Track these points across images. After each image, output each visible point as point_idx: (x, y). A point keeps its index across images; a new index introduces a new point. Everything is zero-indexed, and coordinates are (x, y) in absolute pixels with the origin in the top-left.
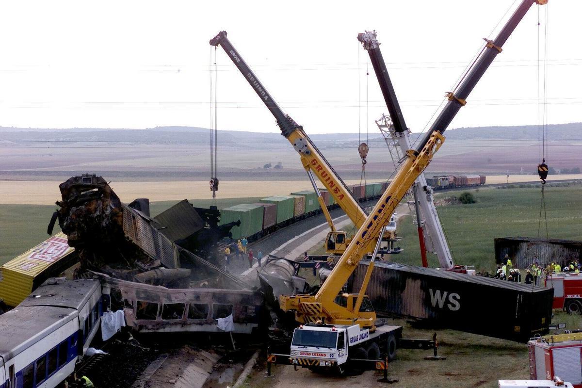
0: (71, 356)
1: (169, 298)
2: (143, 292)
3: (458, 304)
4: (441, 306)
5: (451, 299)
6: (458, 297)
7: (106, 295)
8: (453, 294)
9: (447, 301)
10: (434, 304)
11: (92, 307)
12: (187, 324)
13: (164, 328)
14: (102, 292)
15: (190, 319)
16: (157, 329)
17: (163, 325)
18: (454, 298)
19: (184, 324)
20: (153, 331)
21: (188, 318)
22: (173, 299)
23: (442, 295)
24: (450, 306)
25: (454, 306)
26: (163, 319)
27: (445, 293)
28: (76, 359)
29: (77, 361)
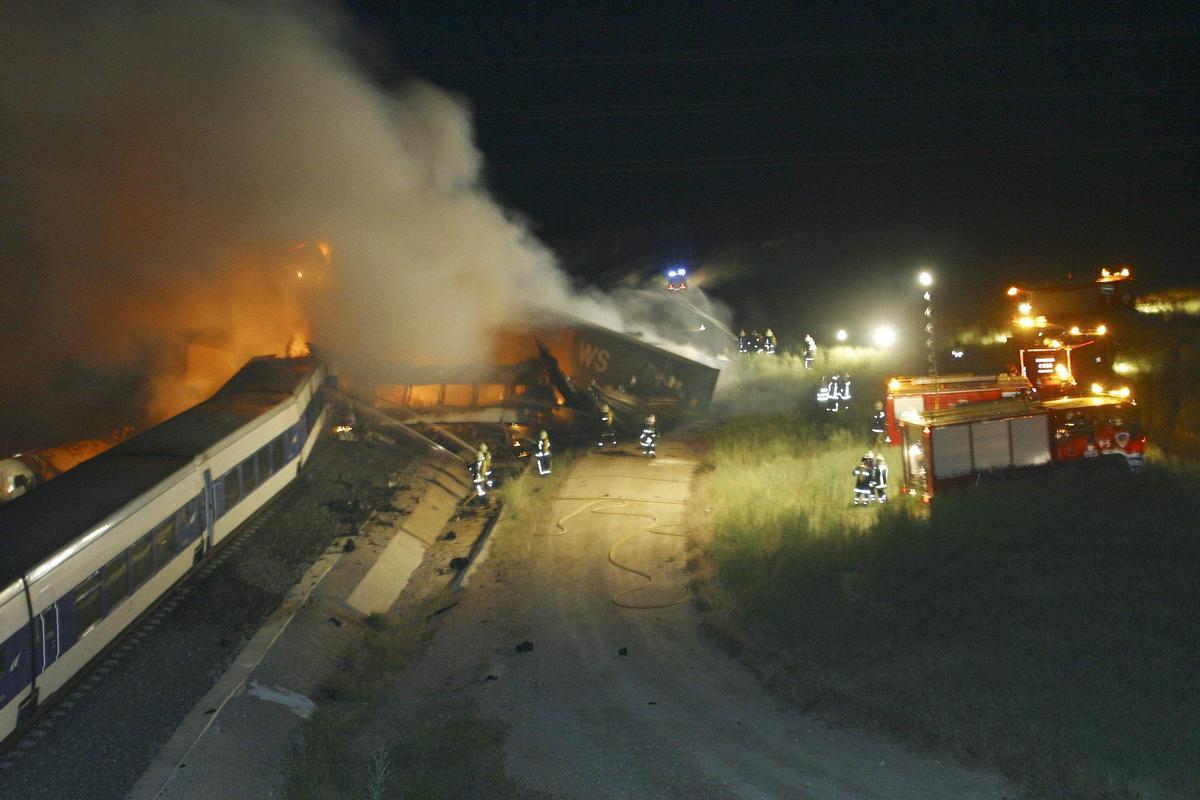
0: (292, 456)
3: (605, 364)
4: (588, 364)
5: (600, 359)
6: (608, 356)
8: (603, 352)
9: (595, 359)
10: (581, 360)
12: (444, 413)
13: (413, 419)
16: (404, 419)
18: (604, 356)
19: (439, 412)
23: (592, 350)
24: (597, 365)
25: (601, 365)
27: (596, 349)
28: (297, 460)
29: (299, 463)
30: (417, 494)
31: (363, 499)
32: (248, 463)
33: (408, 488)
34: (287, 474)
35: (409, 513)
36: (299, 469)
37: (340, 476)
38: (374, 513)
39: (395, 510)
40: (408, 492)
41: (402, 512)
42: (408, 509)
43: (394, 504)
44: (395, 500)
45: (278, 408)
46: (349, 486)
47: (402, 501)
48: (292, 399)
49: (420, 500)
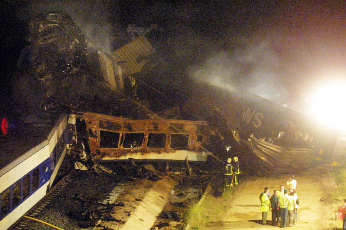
0: (43, 181)
1: (130, 129)
2: (106, 122)
7: (71, 124)
11: (60, 136)
12: (146, 152)
13: (125, 156)
14: (68, 122)
15: (149, 148)
16: (119, 156)
17: (124, 153)
19: (143, 152)
20: (115, 158)
21: (148, 146)
22: (134, 129)
26: (124, 147)
28: (47, 183)
29: (48, 186)
30: (128, 209)
31: (92, 212)
32: (27, 177)
33: (123, 205)
34: (41, 193)
35: (124, 223)
36: (48, 190)
37: (76, 195)
38: (100, 222)
39: (114, 220)
40: (122, 208)
41: (119, 221)
42: (123, 220)
43: (113, 215)
44: (113, 213)
45: (37, 147)
46: (83, 203)
47: (118, 214)
48: (46, 142)
49: (131, 213)
